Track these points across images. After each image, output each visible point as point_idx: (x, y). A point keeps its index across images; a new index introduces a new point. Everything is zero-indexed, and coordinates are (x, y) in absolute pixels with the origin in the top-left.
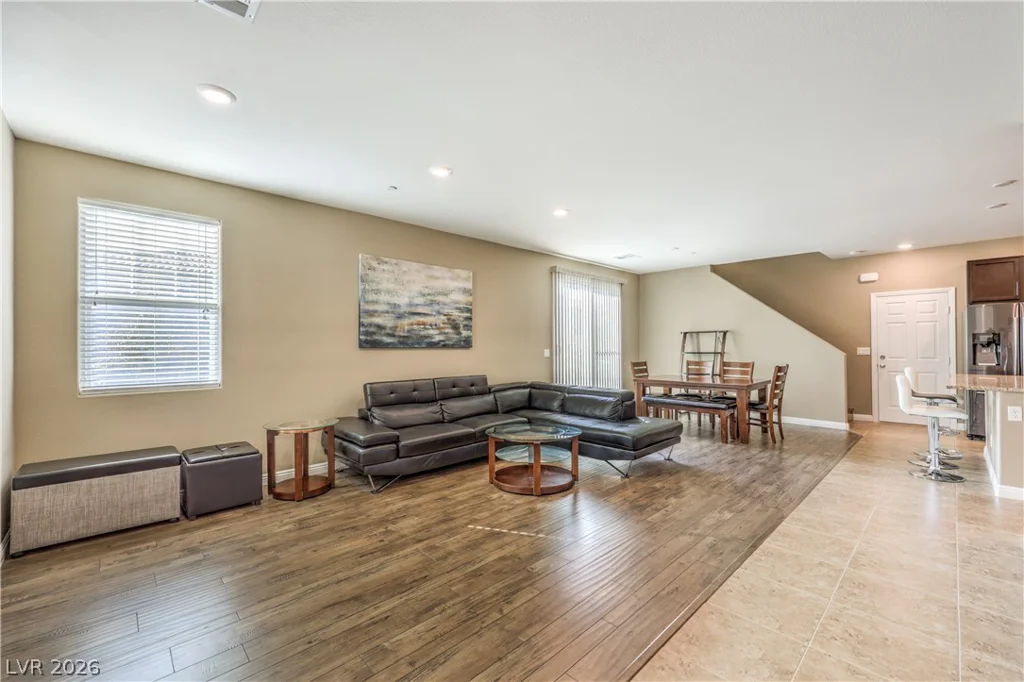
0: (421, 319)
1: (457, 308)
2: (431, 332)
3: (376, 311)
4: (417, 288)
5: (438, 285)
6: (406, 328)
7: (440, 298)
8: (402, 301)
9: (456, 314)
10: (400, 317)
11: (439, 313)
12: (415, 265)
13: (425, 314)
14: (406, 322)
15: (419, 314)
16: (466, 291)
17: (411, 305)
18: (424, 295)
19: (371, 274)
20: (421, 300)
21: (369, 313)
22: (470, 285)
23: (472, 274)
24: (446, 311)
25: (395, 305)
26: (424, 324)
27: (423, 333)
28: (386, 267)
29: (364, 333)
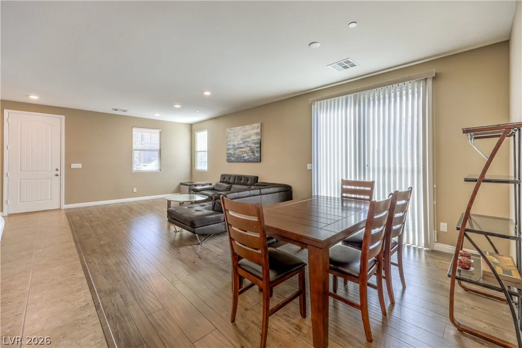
0: (242, 150)
1: (254, 143)
2: (245, 155)
3: (230, 148)
4: (240, 137)
5: (246, 134)
6: (237, 154)
7: (248, 140)
8: (236, 143)
9: (253, 145)
10: (236, 149)
11: (247, 146)
12: (239, 128)
13: (243, 148)
14: (237, 151)
15: (241, 148)
16: (257, 134)
17: (238, 144)
18: (242, 139)
19: (229, 135)
20: (241, 142)
21: (228, 149)
22: (259, 131)
23: (259, 124)
24: (249, 145)
25: (234, 145)
26: (242, 152)
27: (242, 155)
28: (232, 131)
29: (228, 156)
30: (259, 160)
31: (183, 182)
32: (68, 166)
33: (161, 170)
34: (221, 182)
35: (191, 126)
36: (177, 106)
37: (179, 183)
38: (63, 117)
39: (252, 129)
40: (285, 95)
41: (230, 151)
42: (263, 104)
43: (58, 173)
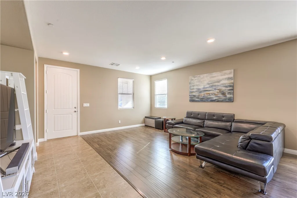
0: (208, 92)
2: (212, 96)
3: (193, 91)
4: (206, 82)
5: (214, 79)
6: (203, 95)
7: (216, 84)
8: (201, 87)
9: (224, 88)
10: (201, 92)
11: (215, 89)
12: (205, 75)
14: (202, 93)
15: (207, 91)
16: (229, 79)
17: (204, 88)
18: (209, 84)
19: (192, 81)
20: (208, 86)
21: (192, 92)
22: (232, 75)
23: (233, 71)
24: (218, 88)
25: (199, 89)
26: (209, 94)
27: (209, 97)
28: (196, 78)
29: (191, 98)
30: (231, 100)
31: (147, 116)
32: (82, 105)
33: (134, 108)
34: (187, 117)
35: (151, 77)
36: (163, 58)
37: (145, 117)
38: (79, 70)
39: (222, 75)
40: (278, 40)
41: (194, 94)
42: (246, 51)
43: (76, 110)
